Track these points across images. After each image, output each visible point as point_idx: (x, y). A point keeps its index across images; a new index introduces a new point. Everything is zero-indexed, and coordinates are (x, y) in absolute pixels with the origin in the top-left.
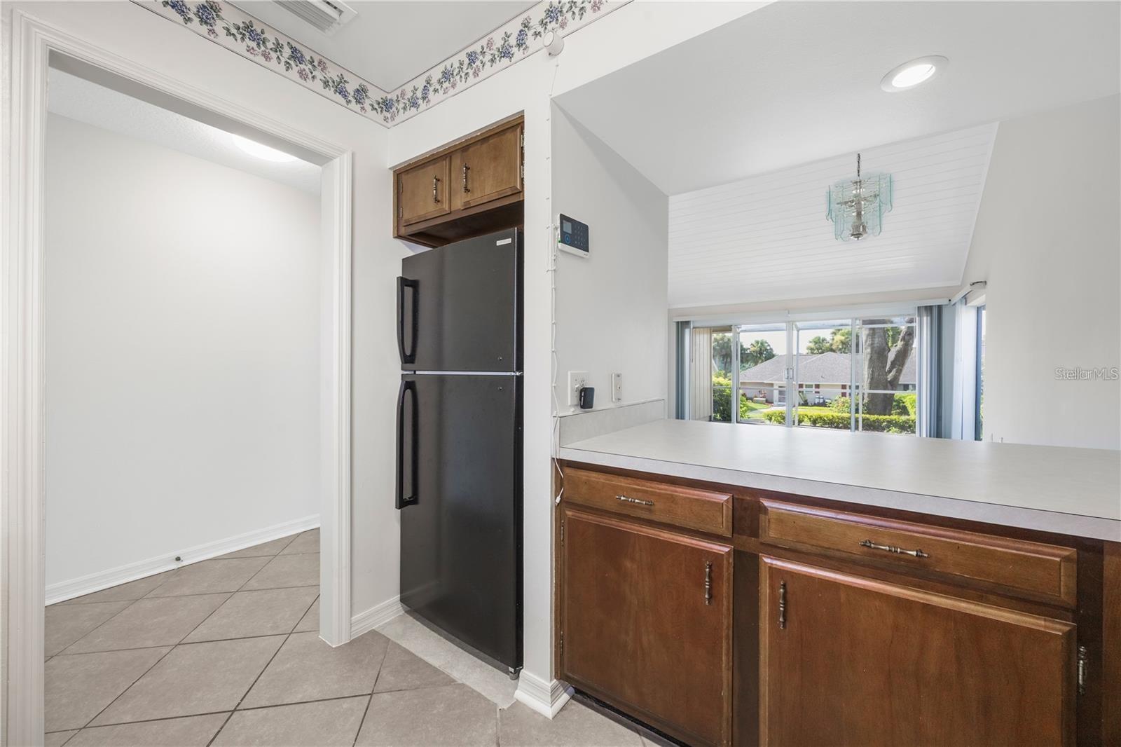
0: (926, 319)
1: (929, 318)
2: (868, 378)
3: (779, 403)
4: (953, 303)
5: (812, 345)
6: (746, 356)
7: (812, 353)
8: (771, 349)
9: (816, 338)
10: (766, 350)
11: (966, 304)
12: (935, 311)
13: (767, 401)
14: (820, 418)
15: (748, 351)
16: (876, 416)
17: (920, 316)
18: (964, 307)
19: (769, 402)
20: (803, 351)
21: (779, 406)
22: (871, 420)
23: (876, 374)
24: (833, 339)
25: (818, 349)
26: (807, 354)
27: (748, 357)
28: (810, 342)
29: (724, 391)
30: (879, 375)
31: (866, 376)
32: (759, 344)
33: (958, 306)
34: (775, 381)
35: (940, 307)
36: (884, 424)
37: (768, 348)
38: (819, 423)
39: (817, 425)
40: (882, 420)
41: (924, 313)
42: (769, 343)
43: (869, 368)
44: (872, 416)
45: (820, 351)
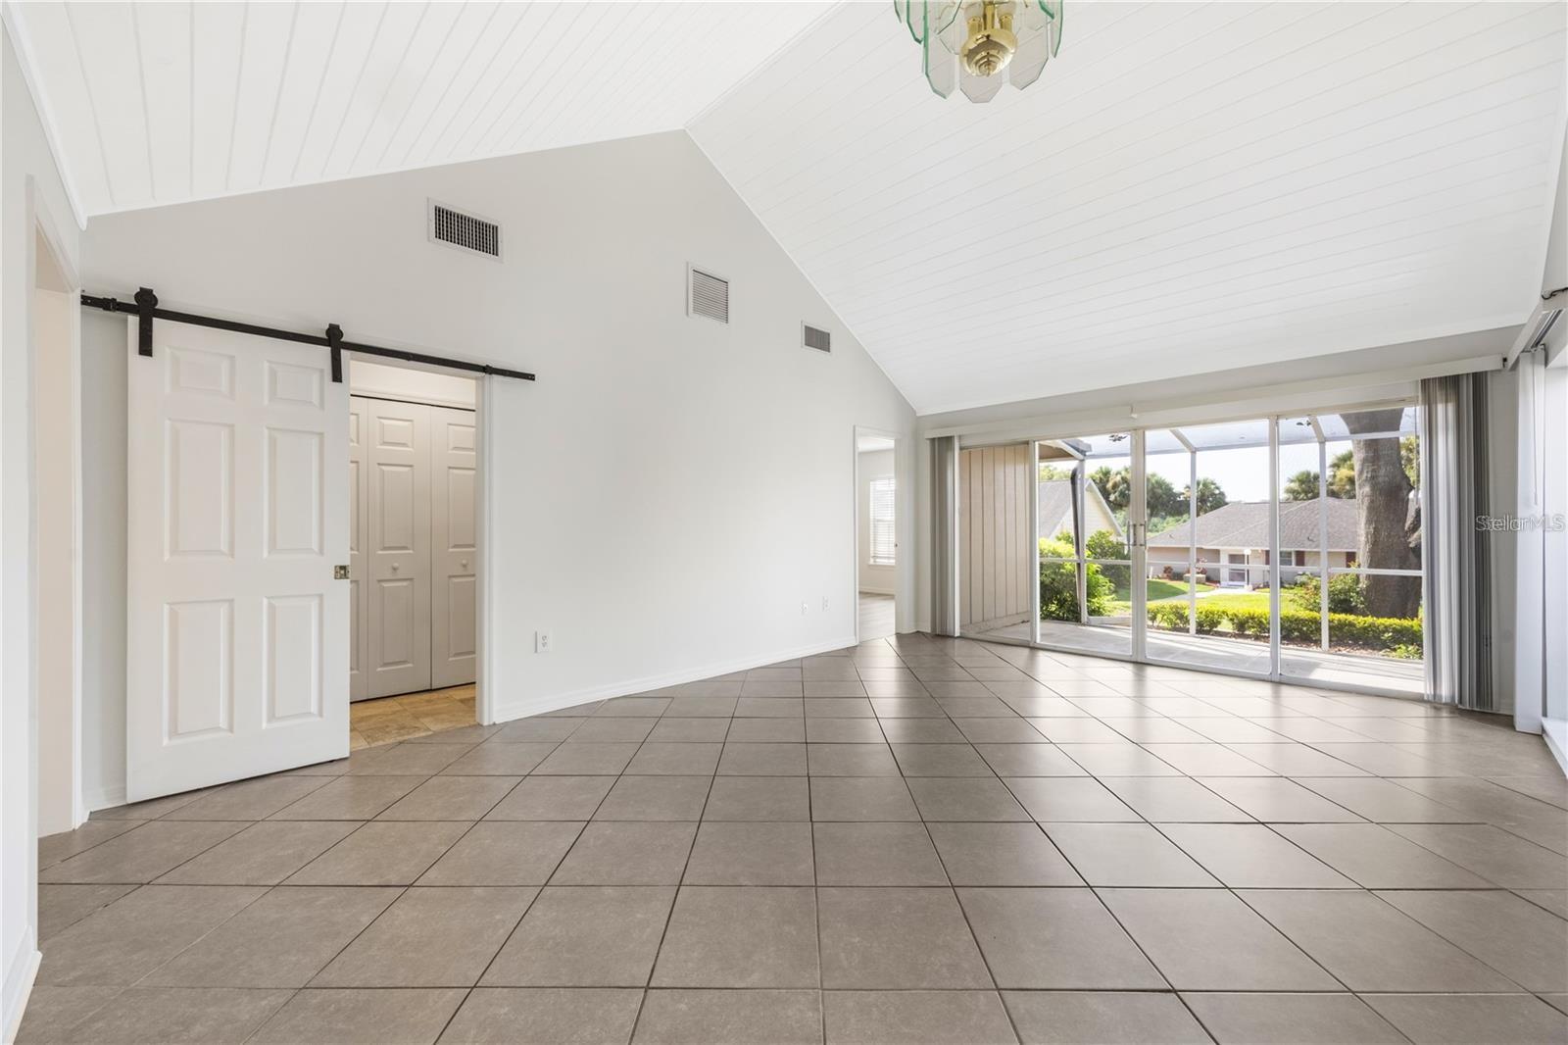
0: (1444, 412)
1: (1451, 407)
2: (1367, 542)
3: (1231, 583)
4: (1510, 363)
5: (1295, 486)
6: (1177, 505)
7: (1296, 499)
8: (1222, 494)
9: (1303, 474)
10: (1213, 494)
11: (1546, 364)
12: (1467, 390)
13: (1209, 580)
14: (1253, 618)
15: (1182, 498)
16: (1370, 619)
17: (1429, 404)
18: (1540, 370)
19: (1211, 579)
20: (1283, 496)
21: (1230, 586)
22: (1358, 626)
23: (1384, 534)
24: (1334, 476)
25: (1306, 493)
26: (1287, 501)
27: (1181, 506)
28: (1292, 481)
29: (1060, 566)
30: (1389, 536)
31: (1363, 539)
32: (1201, 486)
33: (1525, 369)
34: (1225, 545)
35: (1479, 379)
36: (1386, 635)
37: (1217, 492)
38: (1250, 627)
39: (1247, 632)
40: (1381, 627)
41: (1439, 394)
42: (1218, 485)
43: (1369, 522)
44: (1361, 618)
45: (1310, 495)
